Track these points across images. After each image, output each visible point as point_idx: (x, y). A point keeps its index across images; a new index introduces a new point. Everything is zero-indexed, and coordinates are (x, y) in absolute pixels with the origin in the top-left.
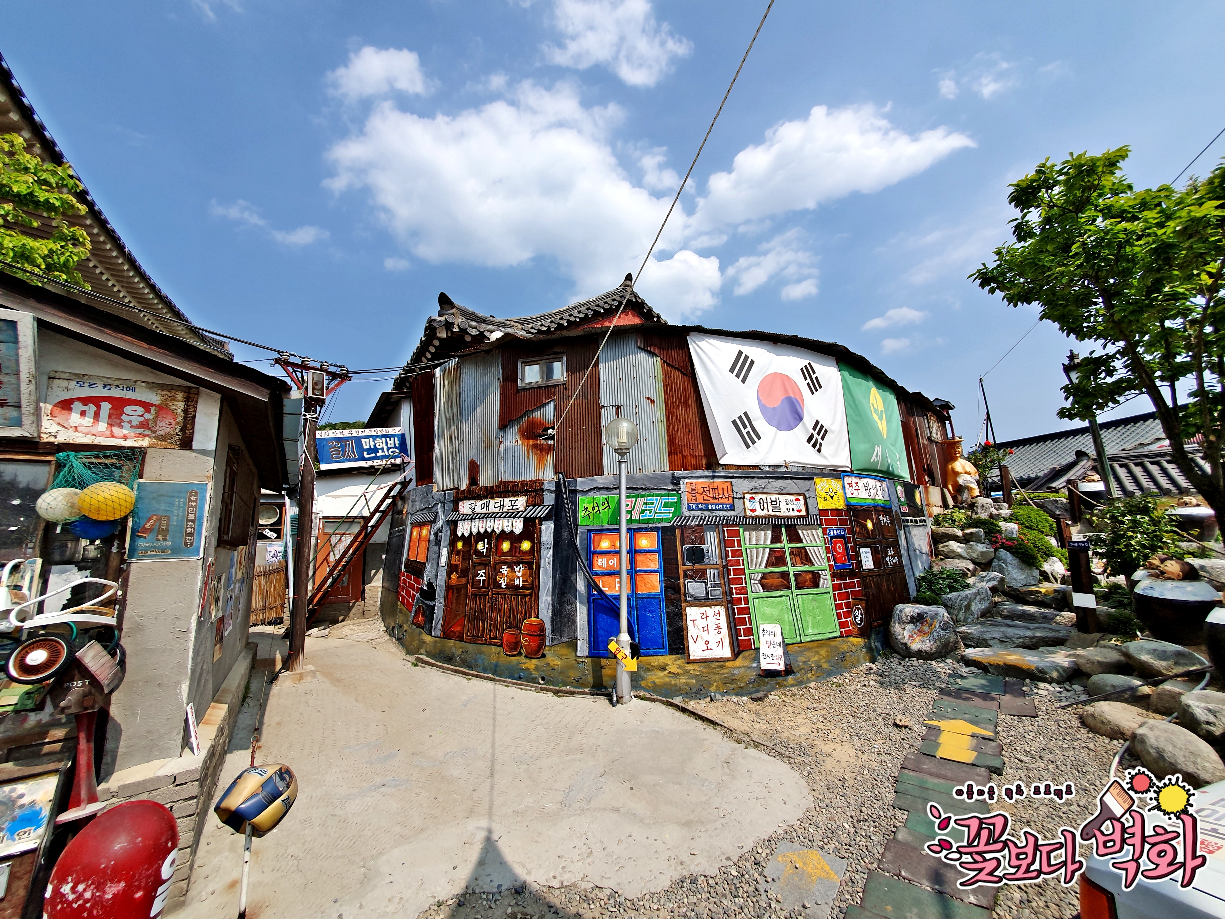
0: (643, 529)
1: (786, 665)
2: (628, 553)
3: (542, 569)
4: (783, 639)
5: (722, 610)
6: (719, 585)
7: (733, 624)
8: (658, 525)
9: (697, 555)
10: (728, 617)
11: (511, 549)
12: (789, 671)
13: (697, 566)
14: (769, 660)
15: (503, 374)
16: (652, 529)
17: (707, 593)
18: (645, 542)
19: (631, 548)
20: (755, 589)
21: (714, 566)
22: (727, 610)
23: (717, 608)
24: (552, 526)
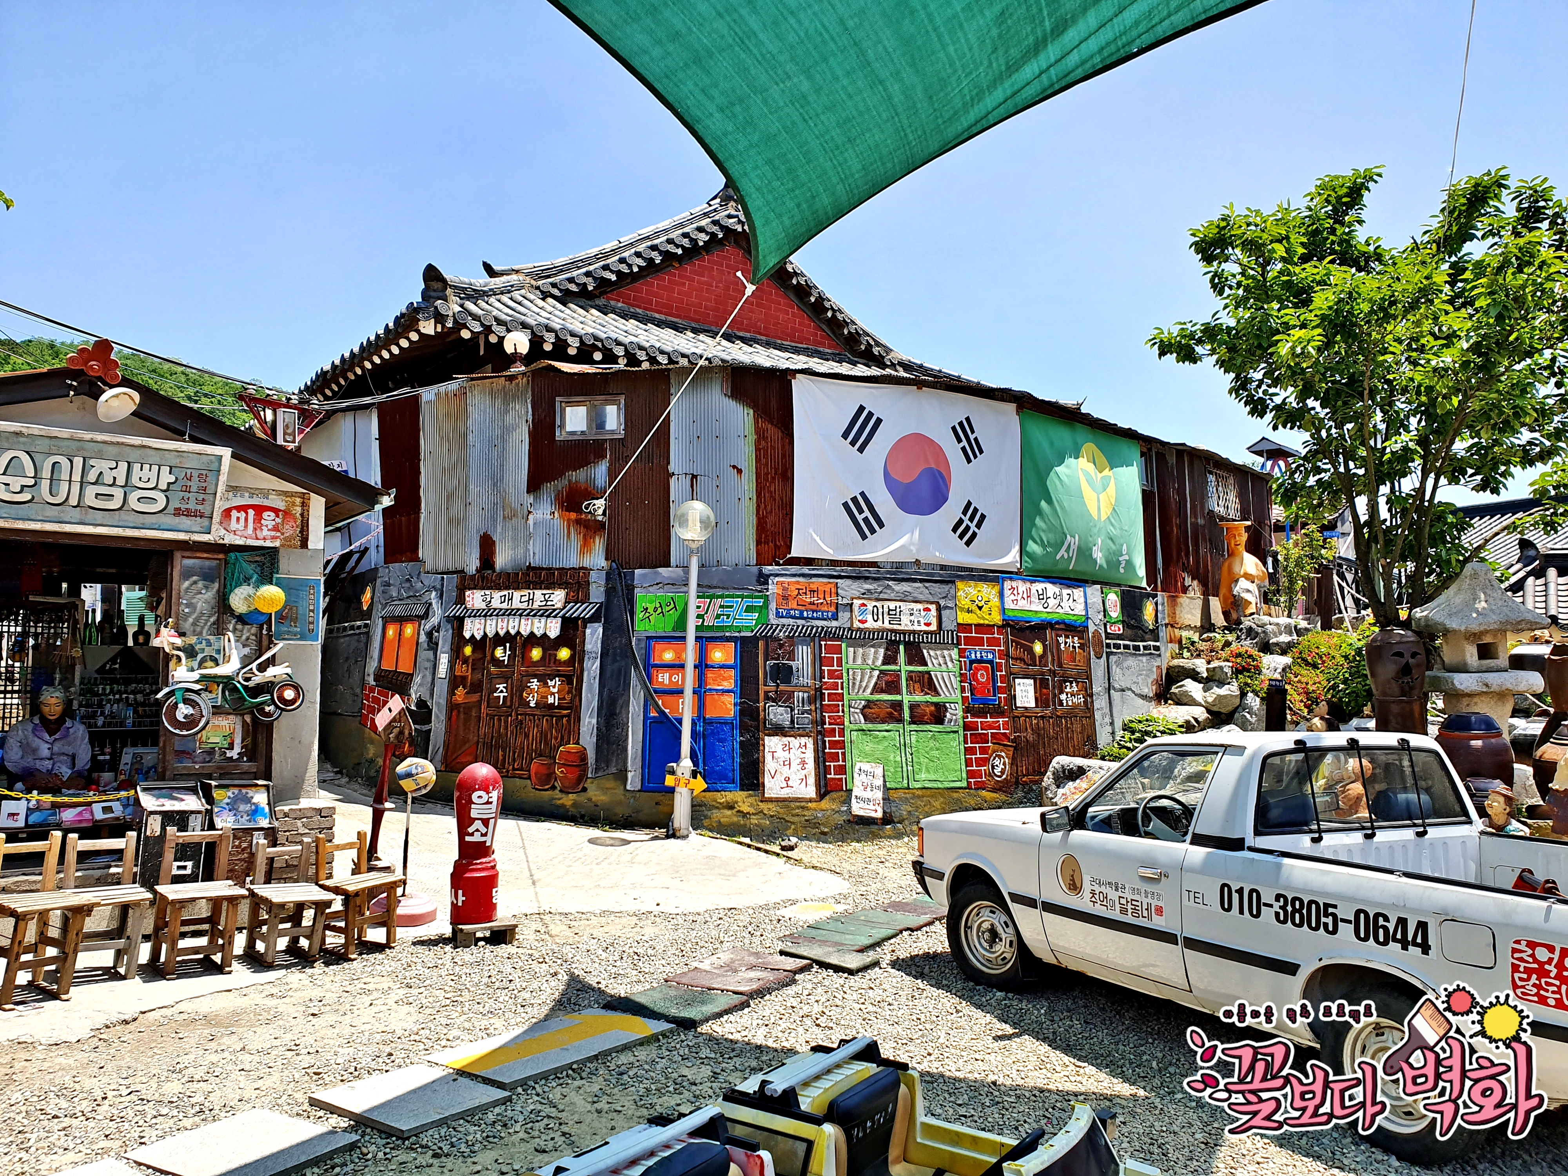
0: (717, 638)
1: (884, 812)
2: (696, 667)
3: (584, 685)
4: (885, 781)
5: (810, 742)
6: (809, 712)
7: (821, 760)
8: (737, 634)
9: (783, 674)
10: (816, 751)
11: (543, 658)
12: (887, 819)
13: (782, 687)
14: (862, 805)
15: (533, 415)
16: (729, 639)
17: (792, 722)
18: (718, 655)
19: (701, 662)
20: (854, 719)
21: (803, 688)
22: (816, 743)
23: (803, 740)
24: (601, 630)
